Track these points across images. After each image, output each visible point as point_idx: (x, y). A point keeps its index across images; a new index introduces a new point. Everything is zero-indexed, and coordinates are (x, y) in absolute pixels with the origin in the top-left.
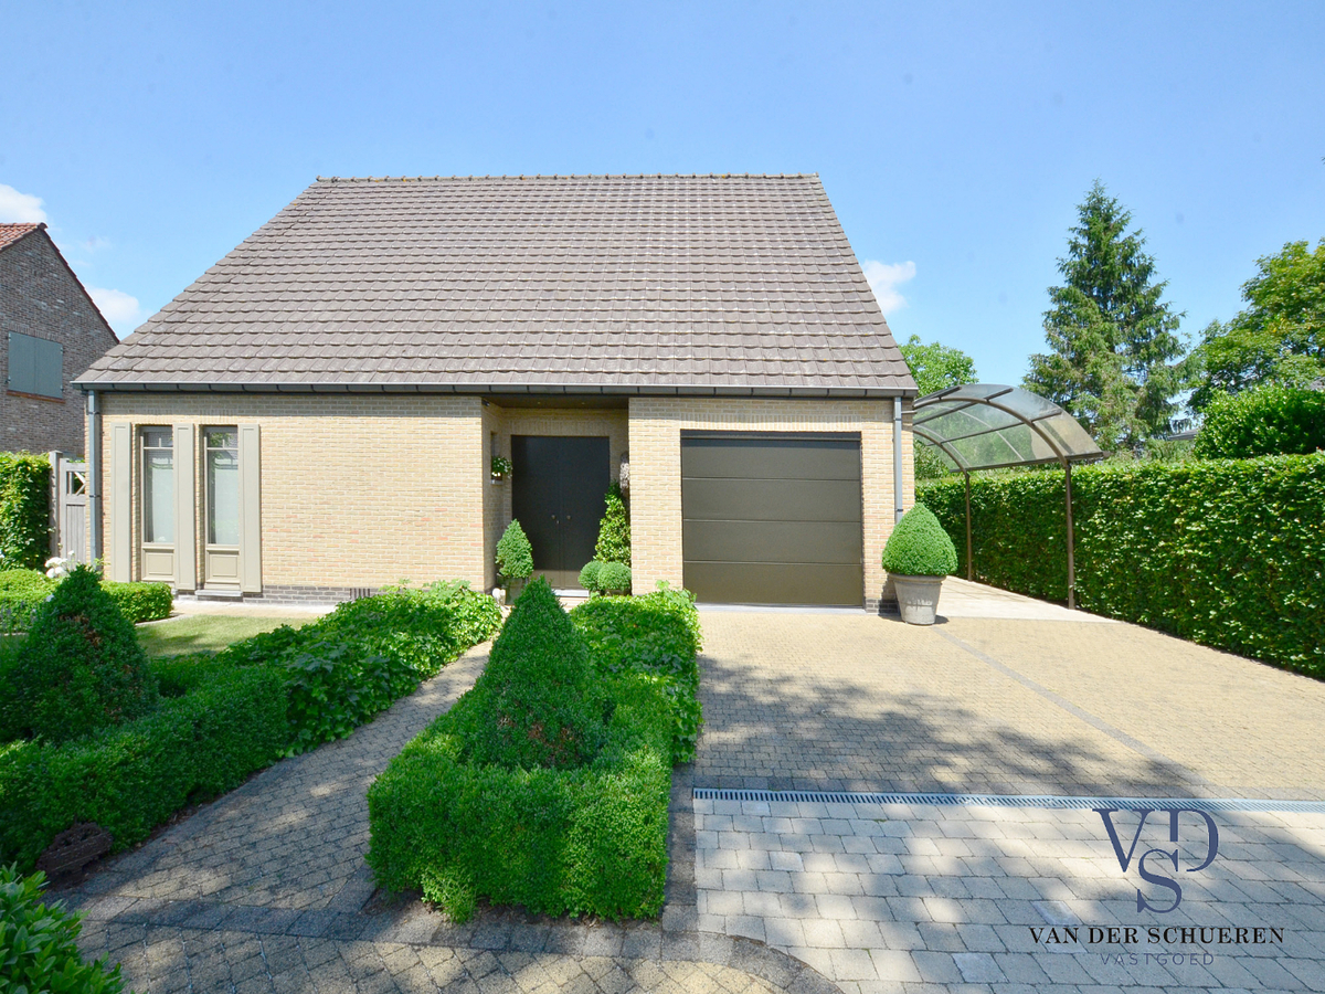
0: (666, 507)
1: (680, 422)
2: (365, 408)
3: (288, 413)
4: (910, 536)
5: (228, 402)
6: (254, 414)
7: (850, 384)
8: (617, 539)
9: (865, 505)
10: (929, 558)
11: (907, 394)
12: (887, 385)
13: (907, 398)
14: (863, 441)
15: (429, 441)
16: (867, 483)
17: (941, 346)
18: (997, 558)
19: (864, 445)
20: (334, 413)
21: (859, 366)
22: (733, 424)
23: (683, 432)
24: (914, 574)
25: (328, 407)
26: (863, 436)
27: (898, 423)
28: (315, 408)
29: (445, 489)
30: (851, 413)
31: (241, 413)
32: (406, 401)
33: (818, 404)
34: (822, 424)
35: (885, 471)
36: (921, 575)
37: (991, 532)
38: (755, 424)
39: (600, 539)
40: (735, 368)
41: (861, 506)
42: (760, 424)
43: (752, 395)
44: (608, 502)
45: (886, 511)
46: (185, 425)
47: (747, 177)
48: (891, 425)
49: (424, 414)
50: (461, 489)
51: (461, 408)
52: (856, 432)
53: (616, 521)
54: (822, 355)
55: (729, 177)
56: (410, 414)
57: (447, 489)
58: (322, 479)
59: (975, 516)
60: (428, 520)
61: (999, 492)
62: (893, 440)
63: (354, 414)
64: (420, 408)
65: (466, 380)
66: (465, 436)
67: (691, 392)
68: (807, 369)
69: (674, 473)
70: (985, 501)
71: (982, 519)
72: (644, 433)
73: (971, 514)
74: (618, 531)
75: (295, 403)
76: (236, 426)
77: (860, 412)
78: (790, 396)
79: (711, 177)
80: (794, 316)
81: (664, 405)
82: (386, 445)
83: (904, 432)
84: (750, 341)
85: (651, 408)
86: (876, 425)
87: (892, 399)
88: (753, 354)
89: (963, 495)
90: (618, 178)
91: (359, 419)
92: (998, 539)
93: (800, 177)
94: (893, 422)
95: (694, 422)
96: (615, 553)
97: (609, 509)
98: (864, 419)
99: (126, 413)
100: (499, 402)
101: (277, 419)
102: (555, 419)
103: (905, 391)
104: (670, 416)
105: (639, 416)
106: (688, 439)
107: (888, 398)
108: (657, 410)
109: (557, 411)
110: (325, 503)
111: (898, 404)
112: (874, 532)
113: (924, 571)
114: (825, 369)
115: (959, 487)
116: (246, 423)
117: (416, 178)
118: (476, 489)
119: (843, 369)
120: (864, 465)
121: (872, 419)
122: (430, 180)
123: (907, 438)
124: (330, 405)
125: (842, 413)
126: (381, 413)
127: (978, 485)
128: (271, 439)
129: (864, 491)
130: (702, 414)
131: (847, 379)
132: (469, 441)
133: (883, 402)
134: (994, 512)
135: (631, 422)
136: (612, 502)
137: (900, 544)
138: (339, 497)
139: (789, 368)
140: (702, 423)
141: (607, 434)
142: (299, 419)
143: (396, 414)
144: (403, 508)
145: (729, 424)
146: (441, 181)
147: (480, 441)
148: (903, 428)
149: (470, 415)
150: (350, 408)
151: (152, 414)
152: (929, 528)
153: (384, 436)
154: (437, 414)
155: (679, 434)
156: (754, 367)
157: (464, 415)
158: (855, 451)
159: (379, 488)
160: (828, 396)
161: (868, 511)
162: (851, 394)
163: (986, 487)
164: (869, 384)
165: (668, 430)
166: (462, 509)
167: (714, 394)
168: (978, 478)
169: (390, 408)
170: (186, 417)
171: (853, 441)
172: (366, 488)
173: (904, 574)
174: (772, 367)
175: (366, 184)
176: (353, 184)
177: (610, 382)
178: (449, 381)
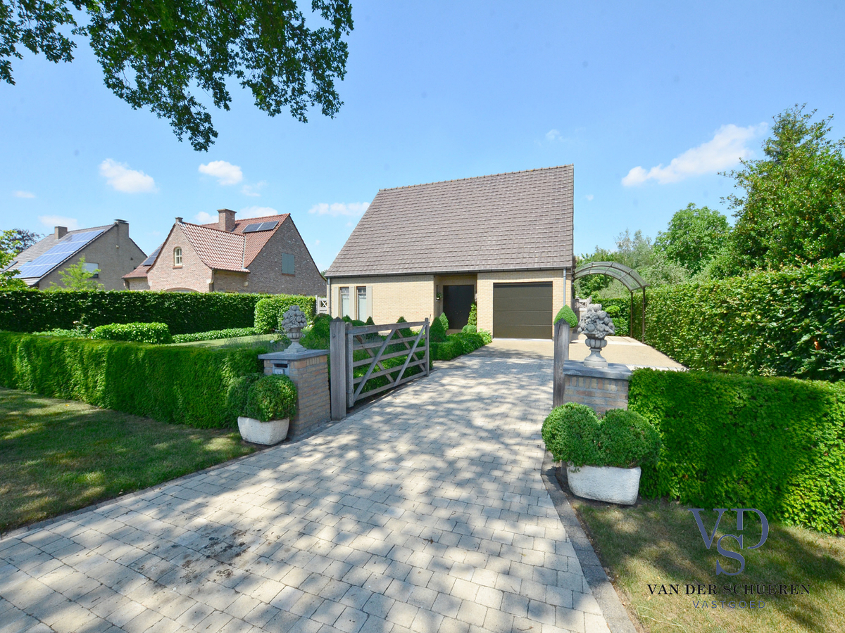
0: (488, 308)
1: (493, 280)
2: (401, 279)
3: (380, 282)
5: (364, 280)
6: (371, 283)
8: (474, 318)
9: (554, 305)
13: (568, 269)
14: (553, 284)
15: (418, 289)
16: (554, 298)
19: (553, 286)
20: (392, 282)
21: (555, 258)
23: (494, 283)
26: (554, 282)
28: (387, 280)
30: (549, 275)
31: (367, 283)
32: (412, 277)
33: (537, 273)
34: (539, 279)
35: (561, 294)
39: (468, 318)
40: (512, 261)
41: (552, 306)
42: (518, 280)
43: (516, 271)
44: (472, 306)
46: (352, 286)
48: (563, 278)
49: (417, 281)
50: (428, 303)
51: (428, 279)
52: (551, 281)
53: (473, 312)
56: (413, 281)
57: (423, 303)
58: (389, 301)
60: (418, 313)
62: (564, 284)
63: (398, 281)
64: (416, 279)
65: (429, 270)
66: (428, 287)
67: (497, 270)
69: (491, 296)
72: (481, 284)
74: (474, 315)
75: (381, 279)
76: (366, 286)
77: (552, 274)
81: (487, 275)
82: (406, 291)
83: (567, 281)
85: (484, 276)
86: (560, 279)
87: (563, 270)
91: (399, 283)
94: (567, 277)
95: (497, 280)
96: (473, 322)
97: (472, 309)
98: (554, 277)
99: (337, 284)
100: (438, 277)
101: (377, 284)
102: (457, 280)
103: (567, 267)
104: (490, 279)
105: (481, 279)
106: (496, 285)
108: (486, 277)
109: (458, 277)
110: (390, 308)
111: (565, 272)
114: (543, 260)
116: (369, 286)
118: (431, 303)
120: (553, 292)
121: (557, 277)
124: (391, 279)
125: (546, 275)
126: (405, 281)
128: (375, 290)
130: (499, 277)
132: (430, 289)
133: (561, 271)
135: (478, 281)
138: (393, 306)
140: (500, 280)
141: (471, 284)
142: (383, 284)
143: (409, 281)
144: (411, 309)
145: (509, 280)
147: (433, 288)
150: (396, 280)
151: (344, 284)
153: (406, 288)
154: (420, 281)
156: (519, 261)
157: (429, 281)
158: (549, 287)
159: (404, 303)
160: (541, 270)
161: (554, 307)
164: (556, 265)
165: (489, 283)
166: (428, 309)
167: (504, 271)
170: (353, 284)
171: (550, 284)
172: (401, 303)
175: (396, 191)
176: (392, 191)
177: (471, 269)
178: (424, 270)
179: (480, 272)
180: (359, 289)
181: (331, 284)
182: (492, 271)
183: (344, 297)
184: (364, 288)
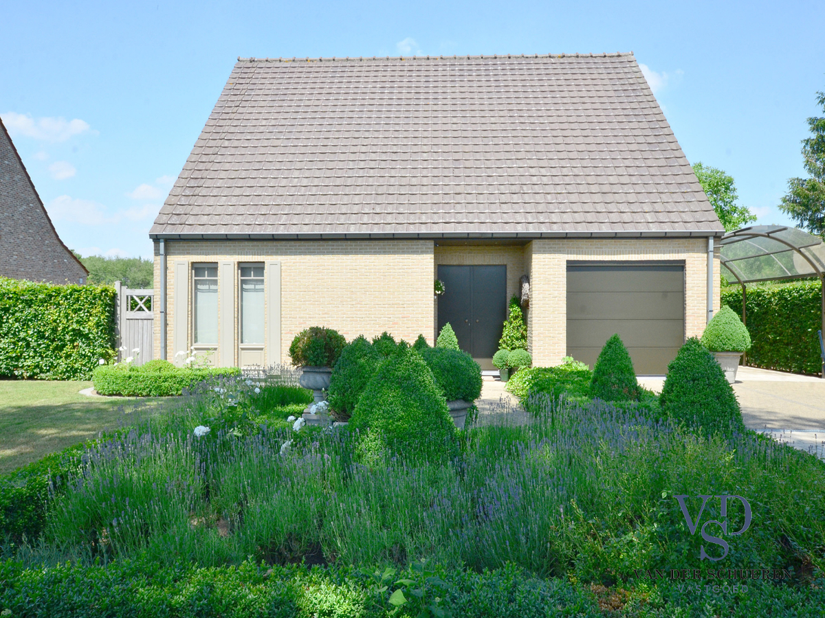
0: (556, 312)
1: (566, 255)
2: (354, 249)
3: (300, 253)
4: (721, 327)
5: (258, 246)
6: (276, 254)
7: (679, 229)
8: (519, 335)
9: (687, 308)
10: (734, 340)
11: (718, 235)
12: (704, 229)
13: (717, 237)
14: (687, 266)
15: (398, 271)
16: (689, 293)
17: (703, 166)
18: (767, 347)
19: (687, 269)
20: (332, 253)
21: (683, 215)
22: (601, 256)
23: (568, 262)
24: (724, 351)
25: (329, 249)
26: (687, 262)
27: (711, 254)
28: (320, 249)
29: (408, 302)
30: (679, 247)
31: (267, 254)
32: (382, 244)
33: (657, 242)
34: (659, 255)
35: (701, 285)
36: (728, 351)
37: (763, 328)
38: (616, 256)
39: (504, 335)
40: (602, 218)
41: (684, 309)
42: (619, 256)
43: (616, 237)
44: (511, 310)
45: (701, 312)
46: (227, 262)
47: (577, 57)
48: (706, 255)
49: (394, 253)
50: (420, 302)
51: (420, 248)
52: (682, 260)
53: (516, 323)
54: (658, 207)
55: (564, 56)
56: (385, 253)
57: (410, 303)
58: (324, 297)
59: (749, 317)
60: (397, 324)
61: (770, 298)
62: (707, 265)
63: (347, 253)
64: (392, 249)
65: (424, 230)
67: (575, 236)
68: (649, 217)
69: (561, 289)
70: (758, 305)
71: (755, 319)
72: (542, 263)
73: (746, 315)
74: (518, 329)
75: (305, 246)
76: (264, 262)
77: (685, 247)
78: (640, 237)
79: (550, 57)
80: (633, 178)
81: (556, 244)
82: (368, 274)
83: (714, 259)
84: (609, 198)
85: (547, 246)
86: (696, 255)
87: (707, 238)
88: (612, 207)
89: (740, 301)
90: (477, 58)
91: (350, 256)
92: (768, 333)
93: (619, 56)
94: (707, 252)
95: (575, 255)
96: (517, 343)
97: (512, 315)
98: (688, 251)
99: (184, 254)
100: (442, 243)
101: (293, 257)
102: (469, 253)
103: (716, 232)
104: (559, 252)
105: (539, 252)
106: (572, 267)
107: (705, 237)
108: (551, 248)
109: (472, 248)
110: (326, 313)
111: (711, 241)
112: (692, 326)
113: (730, 348)
114: (662, 217)
115: (736, 295)
116: (273, 262)
117: (318, 58)
118: (429, 302)
119: (674, 217)
120: (687, 282)
121: (693, 251)
122: (329, 60)
123: (716, 263)
124: (331, 247)
125: (673, 247)
126: (365, 252)
127: (752, 293)
128: (288, 271)
129: (687, 299)
130: (581, 250)
131: (676, 225)
132: (425, 270)
133: (701, 240)
134: (766, 313)
135: (534, 256)
136: (515, 310)
137: (714, 332)
138: (335, 309)
139: (638, 218)
140: (581, 256)
141: (505, 263)
142: (308, 257)
143: (375, 253)
144: (380, 316)
145: (598, 256)
146: (338, 61)
147: (433, 271)
148: (715, 257)
149: (427, 253)
150: (344, 249)
151: (203, 254)
152: (733, 322)
153: (367, 268)
154: (403, 253)
155: (565, 263)
156: (614, 217)
157: (422, 252)
158: (681, 273)
159: (363, 303)
160: (665, 237)
161: (689, 312)
162: (681, 235)
163: (759, 295)
164: (693, 228)
165: (558, 261)
166: (420, 316)
167: (591, 237)
168: (752, 288)
169: (371, 249)
170: (228, 257)
171: (680, 266)
172: (354, 303)
173: (717, 351)
174: (626, 217)
175: (278, 64)
176: (269, 65)
177: (520, 229)
178: (413, 230)
179: (541, 237)
180: (244, 268)
181: (166, 254)
182: (566, 237)
183: (199, 287)
184: (259, 268)
